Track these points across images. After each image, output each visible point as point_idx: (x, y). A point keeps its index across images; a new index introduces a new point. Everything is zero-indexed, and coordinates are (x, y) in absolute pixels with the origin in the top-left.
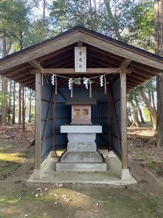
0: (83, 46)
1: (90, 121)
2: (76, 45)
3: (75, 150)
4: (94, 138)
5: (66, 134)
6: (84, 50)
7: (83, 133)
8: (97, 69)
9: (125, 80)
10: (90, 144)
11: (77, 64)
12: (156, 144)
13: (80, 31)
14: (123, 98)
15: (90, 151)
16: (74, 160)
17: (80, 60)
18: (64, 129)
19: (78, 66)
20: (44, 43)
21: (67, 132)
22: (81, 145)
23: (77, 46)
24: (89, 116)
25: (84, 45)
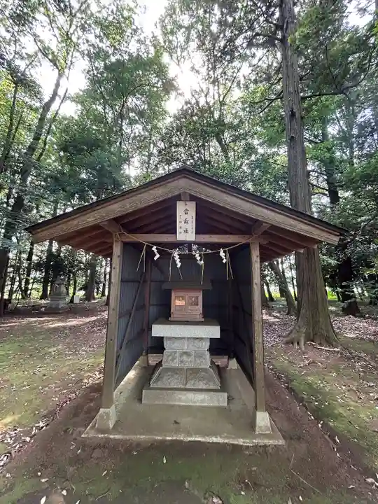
0: (190, 200)
1: (201, 316)
2: (178, 198)
3: (175, 364)
4: (207, 345)
5: (161, 339)
6: (192, 207)
7: (188, 338)
8: (213, 236)
9: (258, 254)
10: (199, 356)
11: (181, 227)
12: (298, 343)
13: (185, 177)
14: (256, 284)
15: (200, 367)
16: (172, 384)
17: (186, 222)
18: (158, 330)
19: (182, 230)
20: (125, 195)
21: (162, 336)
22: (185, 358)
23: (180, 200)
24: (200, 308)
25: (192, 198)
